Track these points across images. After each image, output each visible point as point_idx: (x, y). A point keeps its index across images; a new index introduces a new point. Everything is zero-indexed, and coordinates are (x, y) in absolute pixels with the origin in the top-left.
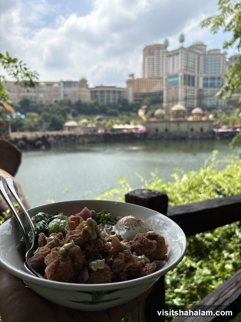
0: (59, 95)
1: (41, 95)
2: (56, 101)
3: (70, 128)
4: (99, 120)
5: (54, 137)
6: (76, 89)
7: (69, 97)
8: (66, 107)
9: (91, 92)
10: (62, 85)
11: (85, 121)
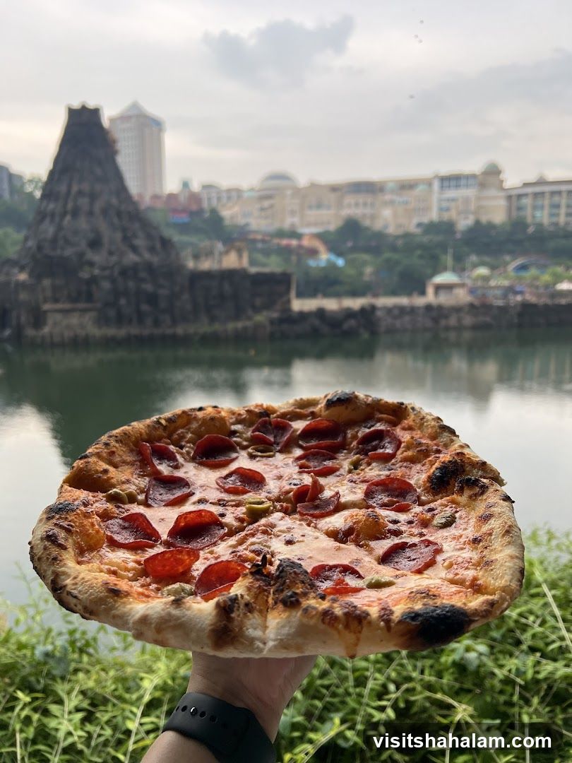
0: (427, 209)
1: (387, 213)
2: (419, 225)
3: (438, 288)
4: (523, 268)
5: (389, 310)
6: (470, 192)
7: (453, 215)
8: (440, 238)
9: (509, 198)
10: (436, 185)
11: (483, 271)
